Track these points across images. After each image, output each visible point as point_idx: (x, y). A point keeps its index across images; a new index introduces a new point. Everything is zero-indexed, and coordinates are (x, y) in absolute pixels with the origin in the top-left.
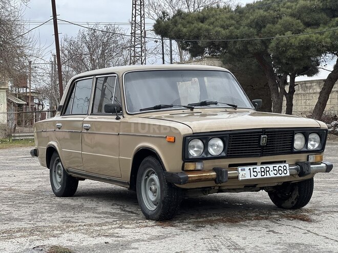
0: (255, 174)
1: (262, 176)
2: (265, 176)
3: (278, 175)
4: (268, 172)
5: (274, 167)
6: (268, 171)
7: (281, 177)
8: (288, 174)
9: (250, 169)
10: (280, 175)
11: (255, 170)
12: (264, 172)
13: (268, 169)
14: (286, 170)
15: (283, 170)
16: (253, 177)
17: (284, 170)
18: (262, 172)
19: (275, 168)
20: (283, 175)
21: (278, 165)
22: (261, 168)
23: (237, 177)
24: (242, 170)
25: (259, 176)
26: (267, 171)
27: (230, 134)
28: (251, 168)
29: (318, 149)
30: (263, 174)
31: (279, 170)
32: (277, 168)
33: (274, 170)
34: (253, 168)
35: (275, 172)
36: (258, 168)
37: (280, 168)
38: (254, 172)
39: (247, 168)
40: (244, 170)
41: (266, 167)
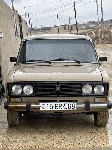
0: (51, 107)
3: (68, 109)
4: (60, 107)
5: (65, 104)
8: (75, 109)
9: (48, 104)
12: (57, 106)
13: (60, 105)
14: (74, 106)
15: (71, 106)
16: (49, 109)
17: (73, 106)
19: (65, 105)
20: (71, 109)
21: (68, 103)
22: (56, 104)
23: (39, 108)
24: (42, 105)
25: (54, 109)
27: (35, 84)
29: (103, 94)
30: (57, 108)
32: (67, 105)
33: (65, 106)
34: (50, 104)
36: (54, 104)
37: (69, 105)
38: (50, 106)
39: (46, 104)
40: (44, 105)
41: (59, 104)
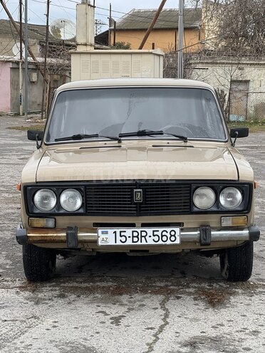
0: (123, 239)
1: (133, 242)
2: (139, 243)
3: (160, 242)
4: (143, 238)
5: (154, 231)
6: (145, 237)
7: (166, 245)
8: (178, 242)
9: (115, 232)
10: (164, 243)
11: (122, 234)
12: (137, 237)
13: (144, 234)
14: (174, 236)
15: (169, 236)
16: (119, 243)
17: (171, 236)
18: (133, 237)
19: (155, 233)
20: (169, 242)
21: (161, 230)
22: (133, 232)
23: (96, 242)
24: (103, 233)
25: (129, 242)
26: (142, 236)
27: (85, 186)
28: (118, 231)
29: (239, 209)
30: (135, 239)
31: (162, 236)
32: (159, 234)
33: (154, 236)
34: (121, 232)
35: (156, 238)
36: (129, 232)
37: (164, 233)
38: (121, 236)
39: (111, 231)
40: (107, 233)
41: (141, 231)
